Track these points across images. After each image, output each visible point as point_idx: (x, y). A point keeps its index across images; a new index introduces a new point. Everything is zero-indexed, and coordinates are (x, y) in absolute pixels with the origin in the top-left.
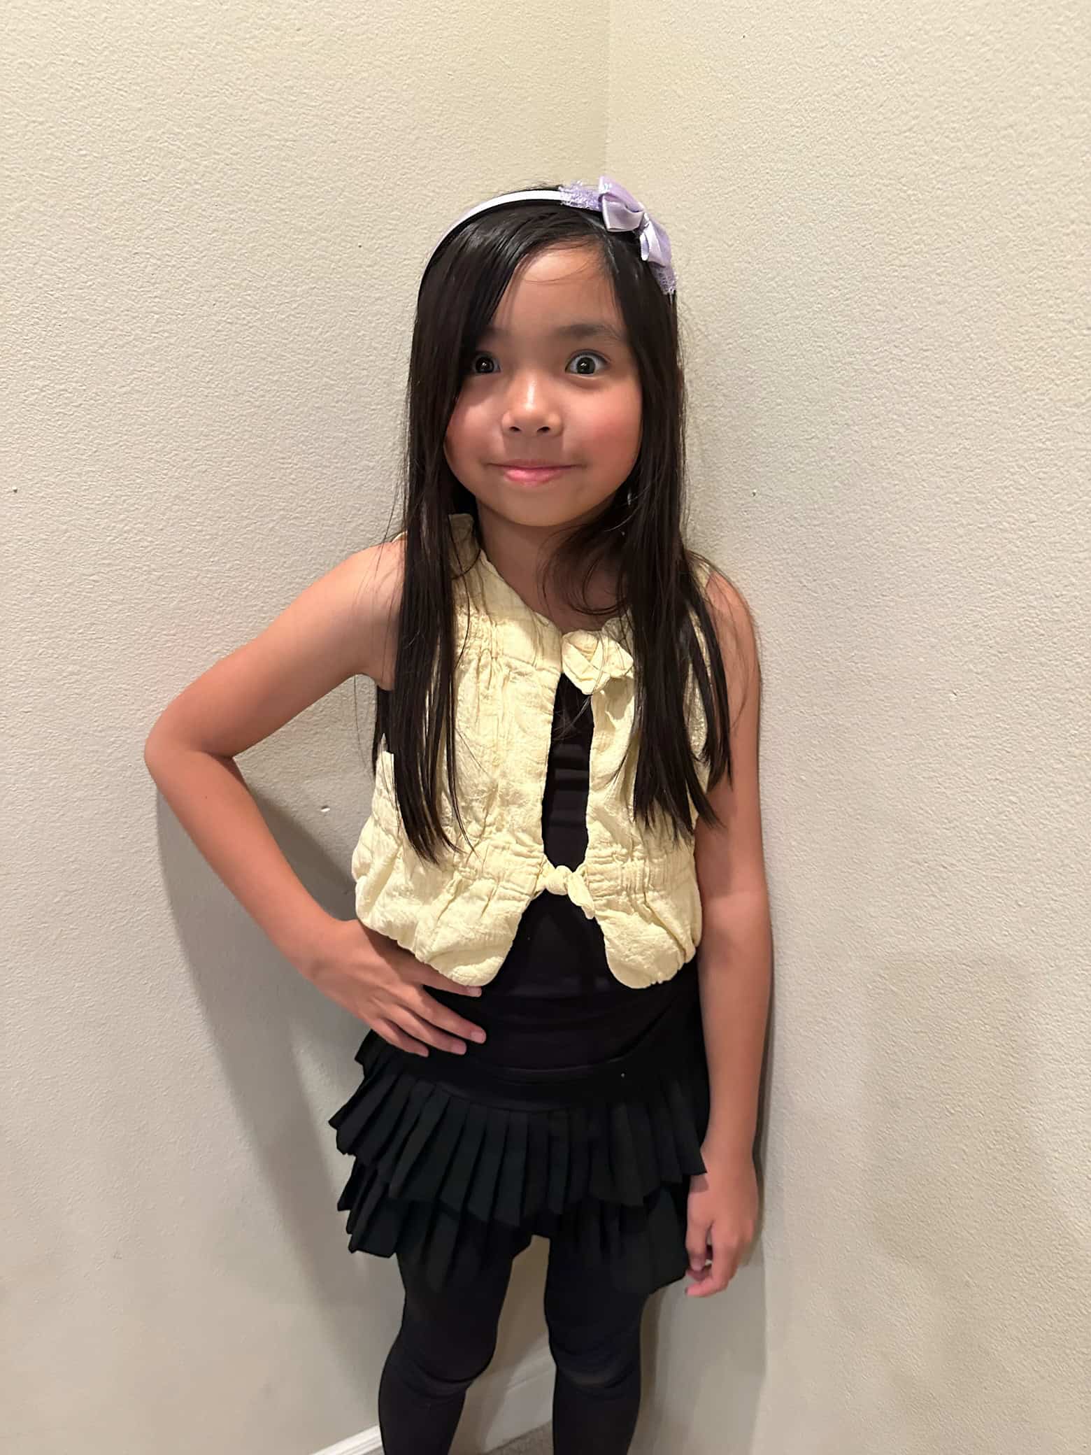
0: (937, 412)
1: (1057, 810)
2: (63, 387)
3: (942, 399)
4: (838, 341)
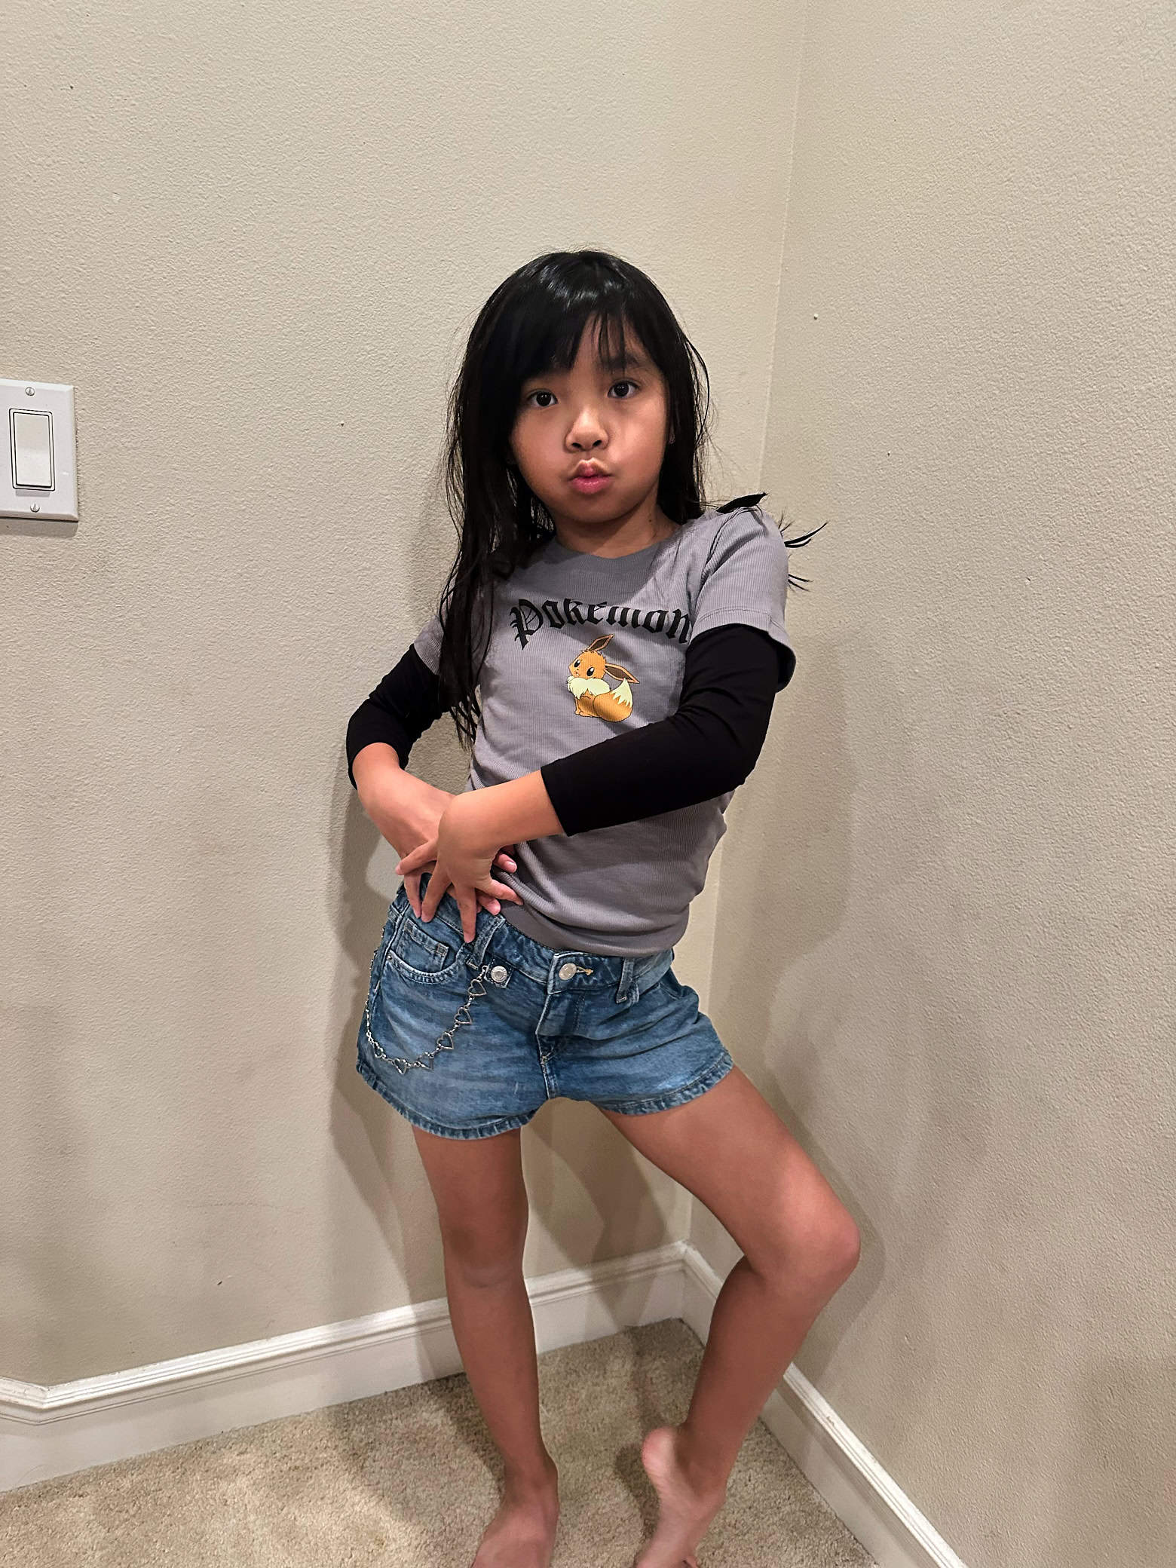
1: (1097, 649)
2: (382, 352)
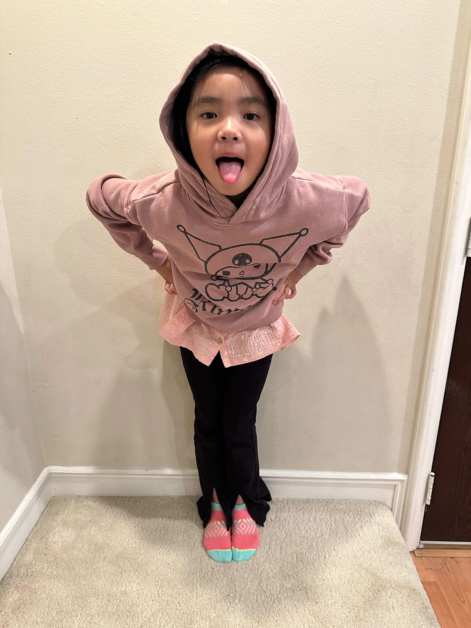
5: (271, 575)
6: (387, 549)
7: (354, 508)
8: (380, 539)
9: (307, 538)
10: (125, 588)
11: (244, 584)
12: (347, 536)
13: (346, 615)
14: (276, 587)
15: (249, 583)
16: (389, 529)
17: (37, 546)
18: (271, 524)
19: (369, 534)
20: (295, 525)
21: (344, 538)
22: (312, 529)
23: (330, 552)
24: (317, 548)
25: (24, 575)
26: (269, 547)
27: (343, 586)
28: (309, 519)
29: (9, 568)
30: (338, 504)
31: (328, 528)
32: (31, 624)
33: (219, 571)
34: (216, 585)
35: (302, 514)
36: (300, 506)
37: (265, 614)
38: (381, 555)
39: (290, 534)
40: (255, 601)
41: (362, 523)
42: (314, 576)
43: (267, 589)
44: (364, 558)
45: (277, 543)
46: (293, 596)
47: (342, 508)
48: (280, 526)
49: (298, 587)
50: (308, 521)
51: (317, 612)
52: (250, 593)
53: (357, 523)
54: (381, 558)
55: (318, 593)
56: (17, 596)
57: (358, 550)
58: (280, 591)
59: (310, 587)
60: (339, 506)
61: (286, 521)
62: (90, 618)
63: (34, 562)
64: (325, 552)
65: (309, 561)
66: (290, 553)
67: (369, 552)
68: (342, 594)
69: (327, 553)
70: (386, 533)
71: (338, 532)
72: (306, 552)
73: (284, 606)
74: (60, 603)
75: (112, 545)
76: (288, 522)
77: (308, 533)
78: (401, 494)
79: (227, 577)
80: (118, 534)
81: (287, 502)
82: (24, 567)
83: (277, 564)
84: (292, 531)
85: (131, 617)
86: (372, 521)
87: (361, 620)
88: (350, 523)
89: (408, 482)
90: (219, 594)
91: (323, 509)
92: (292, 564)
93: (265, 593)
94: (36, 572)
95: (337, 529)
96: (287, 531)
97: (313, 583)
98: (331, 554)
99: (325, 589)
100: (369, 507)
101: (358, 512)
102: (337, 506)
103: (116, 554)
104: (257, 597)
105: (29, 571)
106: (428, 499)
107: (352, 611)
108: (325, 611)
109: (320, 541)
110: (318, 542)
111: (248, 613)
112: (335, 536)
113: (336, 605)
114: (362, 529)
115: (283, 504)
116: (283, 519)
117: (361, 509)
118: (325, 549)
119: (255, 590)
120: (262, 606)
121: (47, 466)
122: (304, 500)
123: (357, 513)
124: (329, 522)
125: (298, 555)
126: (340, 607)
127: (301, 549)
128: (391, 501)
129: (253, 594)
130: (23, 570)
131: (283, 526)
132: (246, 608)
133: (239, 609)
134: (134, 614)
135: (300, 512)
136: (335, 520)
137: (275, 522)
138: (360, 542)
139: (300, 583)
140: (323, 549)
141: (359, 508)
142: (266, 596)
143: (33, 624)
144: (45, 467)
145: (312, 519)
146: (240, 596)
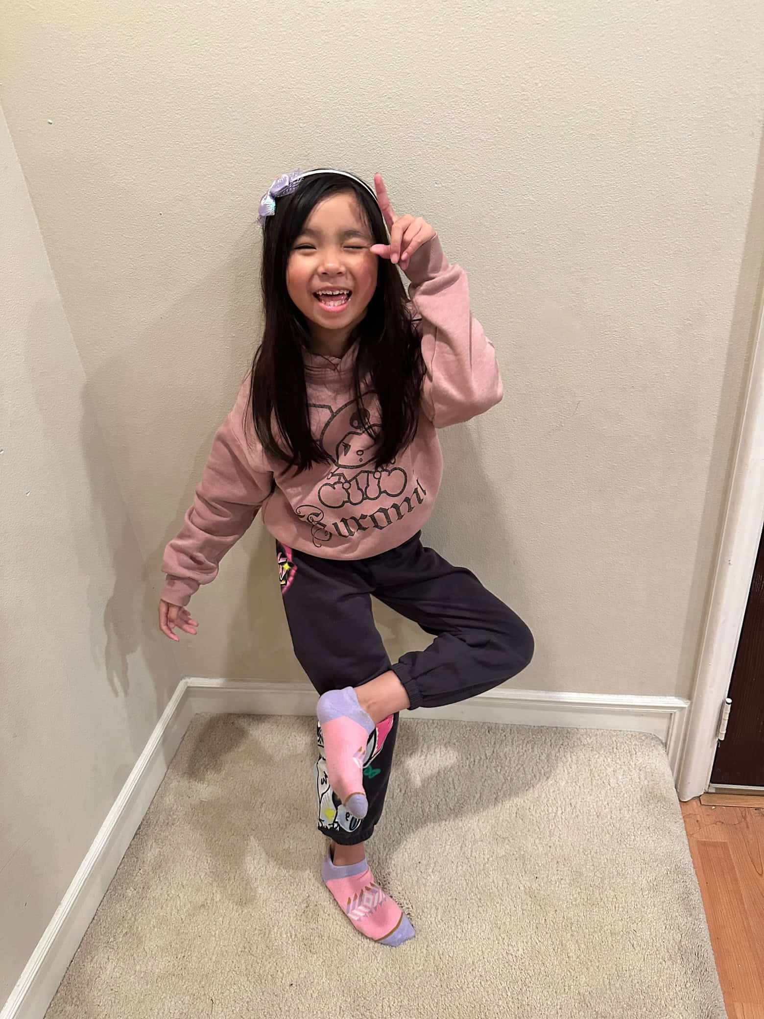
0: (249, 165)
3: (248, 159)
4: (187, 139)
5: (477, 837)
6: (646, 807)
7: (607, 743)
8: (639, 792)
9: (533, 786)
10: (287, 846)
11: (441, 848)
12: (592, 785)
13: (575, 896)
14: (484, 854)
15: (447, 847)
16: (655, 776)
17: (179, 785)
18: (485, 763)
19: (624, 783)
20: (519, 766)
21: (587, 788)
22: (543, 772)
23: (563, 808)
24: (547, 801)
25: (163, 823)
26: (480, 797)
27: (576, 855)
28: (540, 757)
29: (147, 813)
30: (585, 736)
31: (566, 770)
32: (175, 887)
33: (409, 828)
34: (404, 847)
35: (530, 751)
36: (529, 737)
37: (466, 889)
38: (637, 816)
39: (511, 778)
40: (455, 871)
41: (616, 766)
42: (537, 841)
43: (471, 856)
44: (611, 818)
45: (491, 791)
46: (505, 868)
47: (590, 741)
48: (498, 766)
49: (513, 855)
50: (538, 760)
51: (535, 890)
52: (448, 860)
53: (608, 765)
54: (635, 820)
55: (540, 865)
56: (158, 850)
57: (605, 806)
58: (488, 860)
59: (529, 857)
60: (586, 739)
61: (507, 759)
62: (245, 882)
63: (175, 806)
64: (557, 808)
65: (533, 820)
66: (508, 807)
67: (620, 810)
68: (572, 868)
69: (559, 808)
70: (649, 782)
71: (580, 778)
72: (530, 806)
73: (491, 881)
74: (209, 861)
75: (272, 787)
76: (510, 761)
77: (536, 779)
78: (680, 725)
79: (419, 837)
80: (280, 771)
81: (511, 730)
82: (164, 813)
83: (488, 822)
84: (514, 774)
85: (295, 884)
86: (631, 763)
87: (593, 904)
88: (599, 765)
89: (690, 711)
90: (407, 860)
91: (561, 743)
92: (508, 822)
93: (468, 861)
94: (178, 820)
95: (578, 774)
96: (507, 774)
97: (534, 850)
98: (565, 810)
99: (549, 860)
100: (630, 742)
101: (613, 748)
102: (582, 739)
103: (276, 799)
104: (457, 867)
105: (170, 818)
106: (721, 734)
107: (584, 891)
108: (547, 889)
109: (552, 791)
110: (549, 792)
111: (443, 887)
112: (574, 784)
113: (562, 882)
114: (614, 775)
115: (504, 733)
116: (502, 756)
117: (618, 745)
118: (557, 802)
119: (455, 857)
120: (463, 879)
121: (183, 678)
122: (536, 728)
123: (611, 751)
124: (568, 763)
125: (518, 809)
126: (567, 885)
127: (524, 801)
128: (665, 734)
129: (453, 862)
130: (162, 818)
131: (502, 767)
132: (441, 880)
133: (432, 882)
134: (300, 880)
135: (528, 745)
136: (577, 760)
137: (491, 760)
138: (609, 795)
139: (517, 850)
140: (554, 802)
141: (615, 743)
142: (469, 865)
143: (178, 886)
144: (181, 680)
145: (543, 757)
146: (435, 863)
